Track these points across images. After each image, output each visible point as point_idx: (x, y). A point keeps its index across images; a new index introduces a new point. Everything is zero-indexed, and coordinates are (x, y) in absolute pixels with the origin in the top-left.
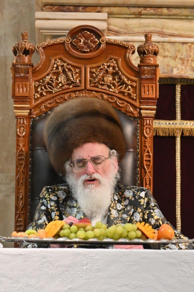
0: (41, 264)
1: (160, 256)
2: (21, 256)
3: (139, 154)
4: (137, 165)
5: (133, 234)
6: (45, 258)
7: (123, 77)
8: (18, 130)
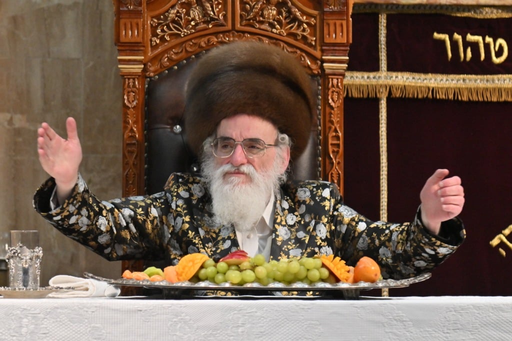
0: (171, 325)
1: (359, 310)
2: (139, 312)
3: (320, 135)
4: (318, 151)
5: (315, 274)
6: (177, 316)
7: (294, 10)
8: (126, 97)
